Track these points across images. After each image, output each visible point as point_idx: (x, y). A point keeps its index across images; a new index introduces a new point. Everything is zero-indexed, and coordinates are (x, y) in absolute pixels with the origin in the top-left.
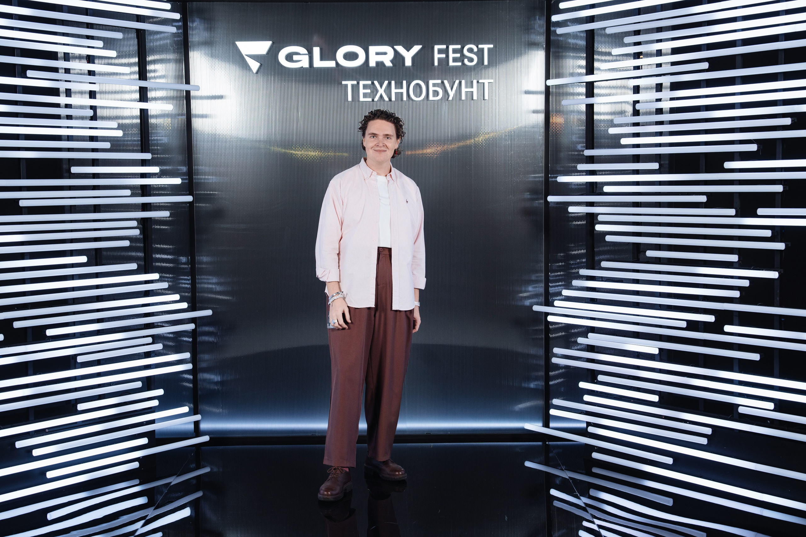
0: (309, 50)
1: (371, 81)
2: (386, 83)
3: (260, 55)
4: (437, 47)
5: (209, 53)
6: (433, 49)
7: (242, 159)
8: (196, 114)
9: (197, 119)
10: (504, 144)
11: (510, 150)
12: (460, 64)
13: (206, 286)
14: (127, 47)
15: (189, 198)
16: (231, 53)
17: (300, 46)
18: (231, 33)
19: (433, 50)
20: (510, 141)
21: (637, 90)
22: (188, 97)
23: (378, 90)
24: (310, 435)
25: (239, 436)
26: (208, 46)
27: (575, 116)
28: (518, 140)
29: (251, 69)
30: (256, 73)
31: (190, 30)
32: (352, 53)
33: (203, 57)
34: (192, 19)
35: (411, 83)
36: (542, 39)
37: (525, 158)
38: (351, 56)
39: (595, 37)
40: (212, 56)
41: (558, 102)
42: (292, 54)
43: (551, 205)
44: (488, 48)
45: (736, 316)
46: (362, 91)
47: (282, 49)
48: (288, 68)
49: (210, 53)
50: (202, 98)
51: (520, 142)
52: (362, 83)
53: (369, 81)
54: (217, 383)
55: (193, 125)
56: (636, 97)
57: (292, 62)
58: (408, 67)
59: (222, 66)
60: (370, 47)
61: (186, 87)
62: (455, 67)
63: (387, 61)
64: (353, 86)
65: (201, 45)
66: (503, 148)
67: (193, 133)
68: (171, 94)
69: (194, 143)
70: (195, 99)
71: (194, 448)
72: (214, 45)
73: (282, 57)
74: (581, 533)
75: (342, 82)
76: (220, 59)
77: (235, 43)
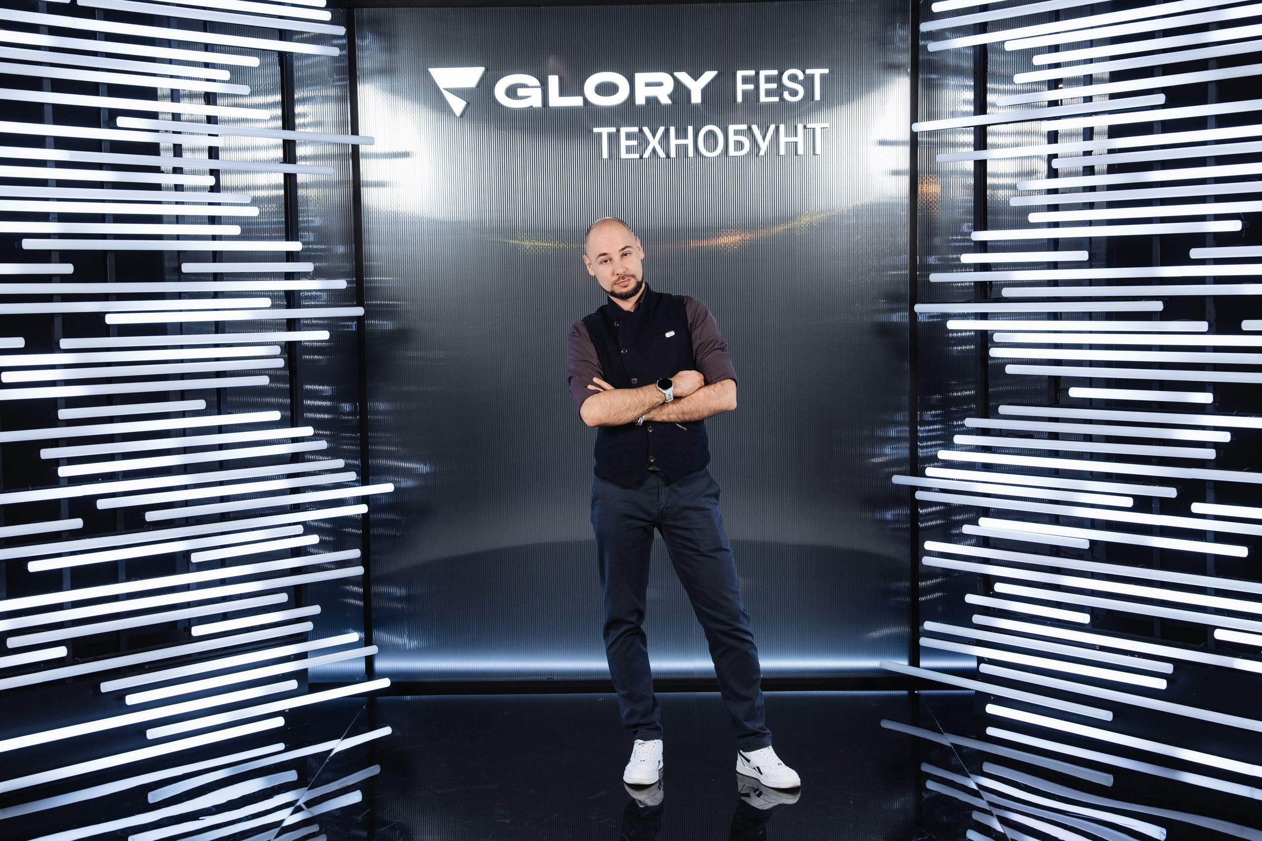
0: (542, 81)
1: (637, 126)
2: (662, 129)
3: (467, 88)
4: (740, 74)
5: (387, 86)
6: (734, 76)
7: (438, 250)
8: (367, 181)
9: (370, 189)
10: (846, 223)
11: (856, 233)
12: (776, 99)
13: (383, 448)
14: (263, 79)
15: (359, 311)
16: (421, 86)
17: (529, 75)
18: (422, 56)
19: (734, 78)
20: (856, 219)
21: (1053, 137)
22: (355, 154)
23: (648, 141)
24: (544, 678)
25: (435, 680)
26: (387, 76)
27: (958, 179)
28: (868, 216)
29: (452, 110)
30: (460, 117)
31: (358, 51)
32: (609, 85)
33: (378, 93)
34: (362, 34)
35: (700, 129)
36: (905, 58)
37: (879, 245)
38: (607, 89)
39: (989, 55)
40: (393, 91)
41: (931, 158)
42: (516, 87)
43: (921, 319)
44: (821, 74)
45: (1212, 488)
46: (624, 143)
47: (501, 78)
48: (510, 108)
49: (389, 87)
50: (376, 156)
51: (871, 220)
52: (624, 130)
53: (635, 126)
54: (400, 599)
55: (363, 197)
56: (1053, 149)
57: (516, 99)
58: (696, 105)
59: (408, 106)
60: (636, 74)
61: (352, 140)
62: (769, 104)
63: (664, 95)
64: (610, 135)
65: (376, 74)
66: (845, 230)
67: (364, 210)
68: (330, 150)
69: (365, 226)
70: (366, 158)
71: (365, 699)
72: (395, 74)
73: (500, 90)
74: (971, 834)
75: (592, 130)
76: (405, 95)
77: (428, 70)
